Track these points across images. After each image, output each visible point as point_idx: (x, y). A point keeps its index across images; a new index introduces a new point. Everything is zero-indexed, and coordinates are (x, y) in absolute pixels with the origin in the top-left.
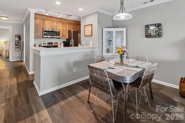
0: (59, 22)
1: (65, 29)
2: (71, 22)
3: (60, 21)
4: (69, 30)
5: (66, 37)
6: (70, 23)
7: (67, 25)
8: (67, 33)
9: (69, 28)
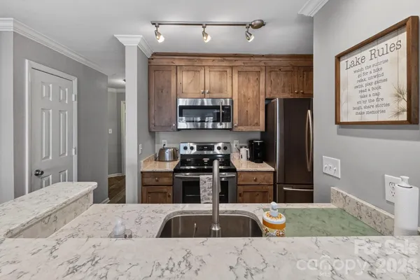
0: (229, 70)
1: (250, 94)
2: (275, 62)
3: (232, 67)
4: (268, 97)
5: (258, 124)
6: (270, 70)
7: (258, 80)
8: (258, 109)
9: (269, 89)
